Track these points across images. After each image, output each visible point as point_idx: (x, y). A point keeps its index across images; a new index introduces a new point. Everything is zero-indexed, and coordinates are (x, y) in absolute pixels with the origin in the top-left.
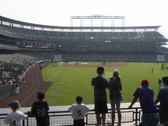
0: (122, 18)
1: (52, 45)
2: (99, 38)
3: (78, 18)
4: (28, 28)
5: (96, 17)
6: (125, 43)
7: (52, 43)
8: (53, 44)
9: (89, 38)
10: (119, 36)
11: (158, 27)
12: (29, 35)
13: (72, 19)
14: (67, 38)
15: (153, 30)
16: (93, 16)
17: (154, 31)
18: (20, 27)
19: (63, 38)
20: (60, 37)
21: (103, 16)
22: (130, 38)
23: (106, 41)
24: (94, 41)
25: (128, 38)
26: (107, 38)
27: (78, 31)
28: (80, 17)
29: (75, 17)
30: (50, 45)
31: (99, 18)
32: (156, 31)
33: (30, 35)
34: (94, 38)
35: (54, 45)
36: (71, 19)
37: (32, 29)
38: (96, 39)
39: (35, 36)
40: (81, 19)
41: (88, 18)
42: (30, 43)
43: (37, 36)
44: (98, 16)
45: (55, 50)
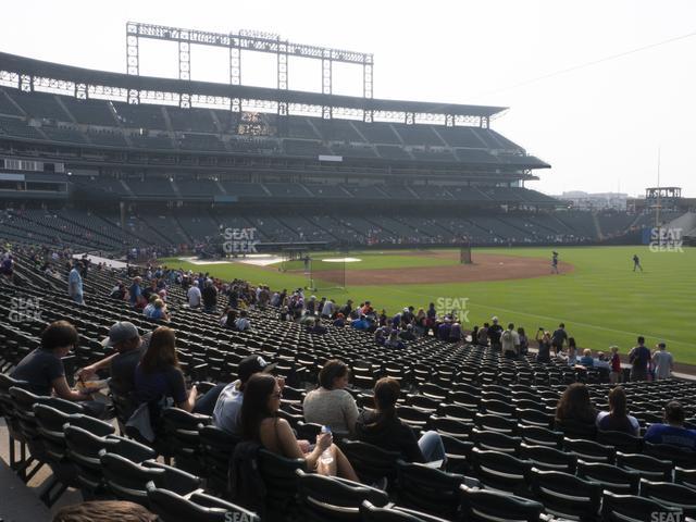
1: (49, 168)
3: (167, 37)
5: (253, 43)
7: (45, 156)
8: (49, 162)
9: (241, 137)
10: (364, 137)
11: (497, 110)
13: (137, 35)
14: (126, 132)
16: (240, 37)
17: (478, 125)
19: (99, 128)
20: (87, 127)
21: (286, 44)
22: (409, 149)
23: (322, 158)
24: (268, 153)
25: (400, 146)
26: (319, 141)
28: (180, 31)
29: (150, 32)
30: (37, 166)
31: (267, 50)
32: (484, 126)
34: (263, 138)
35: (60, 168)
36: (128, 34)
40: (180, 40)
41: (218, 43)
44: (264, 41)
45: (65, 193)
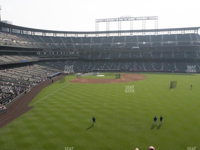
0: (155, 18)
2: (126, 43)
3: (104, 21)
4: (50, 36)
5: (124, 19)
6: (156, 49)
8: (76, 52)
9: (116, 43)
10: (151, 40)
11: (199, 28)
12: (50, 44)
13: (98, 22)
14: (91, 44)
15: (192, 32)
16: (121, 18)
17: (194, 33)
18: (42, 35)
20: (83, 44)
21: (133, 18)
22: (163, 43)
24: (120, 47)
25: (161, 42)
26: (136, 43)
27: (105, 35)
28: (107, 19)
29: (100, 21)
30: (73, 53)
31: (128, 20)
32: (196, 33)
33: (52, 44)
34: (121, 43)
35: (78, 53)
36: (96, 22)
37: (55, 36)
38: (123, 45)
39: (56, 44)
40: (107, 21)
41: (116, 21)
42: (51, 52)
43: (59, 44)
44: (126, 18)
45: (78, 58)
